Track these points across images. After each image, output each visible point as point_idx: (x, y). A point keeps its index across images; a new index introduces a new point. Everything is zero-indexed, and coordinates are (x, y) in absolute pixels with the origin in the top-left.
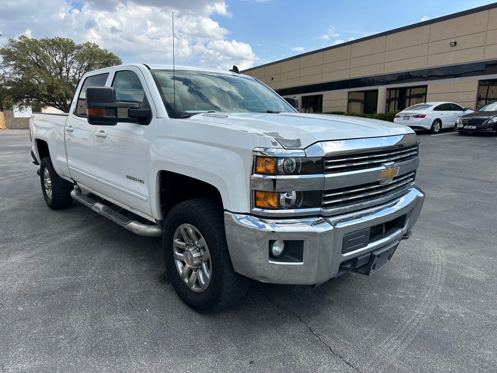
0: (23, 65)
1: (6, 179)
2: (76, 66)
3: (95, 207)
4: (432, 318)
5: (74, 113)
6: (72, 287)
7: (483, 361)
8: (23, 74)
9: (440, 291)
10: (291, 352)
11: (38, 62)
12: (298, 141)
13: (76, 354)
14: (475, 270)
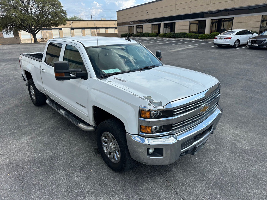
0: (6, 7)
1: (8, 84)
2: (35, 7)
3: (60, 112)
4: (222, 172)
5: (44, 62)
6: (54, 157)
7: (242, 196)
8: (6, 13)
9: (227, 156)
10: (158, 193)
11: (14, 5)
12: (161, 102)
13: (62, 196)
14: (245, 143)
